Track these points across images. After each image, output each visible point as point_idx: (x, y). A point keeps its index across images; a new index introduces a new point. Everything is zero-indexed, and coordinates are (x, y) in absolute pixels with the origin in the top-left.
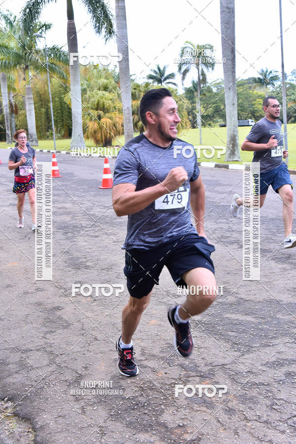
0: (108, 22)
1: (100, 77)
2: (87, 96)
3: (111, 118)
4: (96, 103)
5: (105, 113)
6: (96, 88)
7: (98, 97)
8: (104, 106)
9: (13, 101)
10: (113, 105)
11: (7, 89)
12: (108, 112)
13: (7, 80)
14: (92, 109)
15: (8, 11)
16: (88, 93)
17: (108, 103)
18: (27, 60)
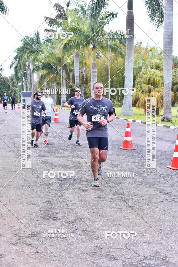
0: (160, 12)
1: (154, 58)
2: (142, 72)
3: (159, 92)
4: (148, 78)
5: (155, 87)
6: (150, 67)
7: (150, 73)
8: (154, 82)
9: (84, 73)
10: (162, 82)
11: (79, 63)
12: (157, 87)
13: (80, 56)
14: (144, 83)
15: (84, 2)
16: (143, 70)
17: (157, 79)
18: (95, 41)
